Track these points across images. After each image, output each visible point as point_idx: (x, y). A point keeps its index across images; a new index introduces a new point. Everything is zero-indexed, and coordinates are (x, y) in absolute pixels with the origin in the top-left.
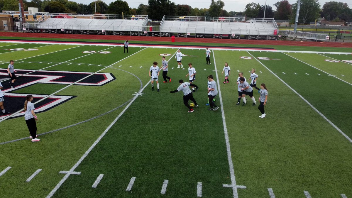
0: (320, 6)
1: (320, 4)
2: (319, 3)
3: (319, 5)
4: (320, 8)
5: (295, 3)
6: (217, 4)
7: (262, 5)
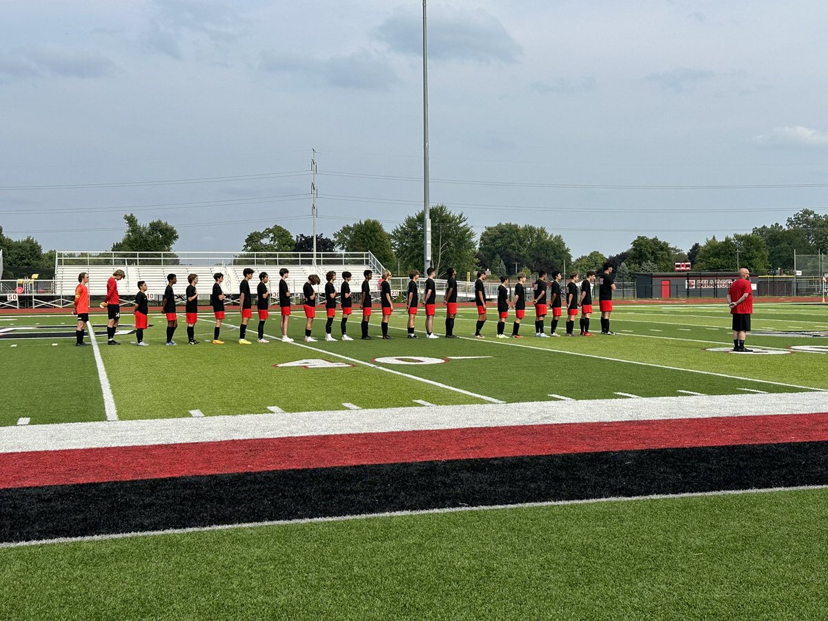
0: (472, 234)
1: (473, 230)
2: (469, 226)
3: (468, 231)
4: (474, 240)
5: (399, 227)
6: (148, 234)
7: (302, 235)
